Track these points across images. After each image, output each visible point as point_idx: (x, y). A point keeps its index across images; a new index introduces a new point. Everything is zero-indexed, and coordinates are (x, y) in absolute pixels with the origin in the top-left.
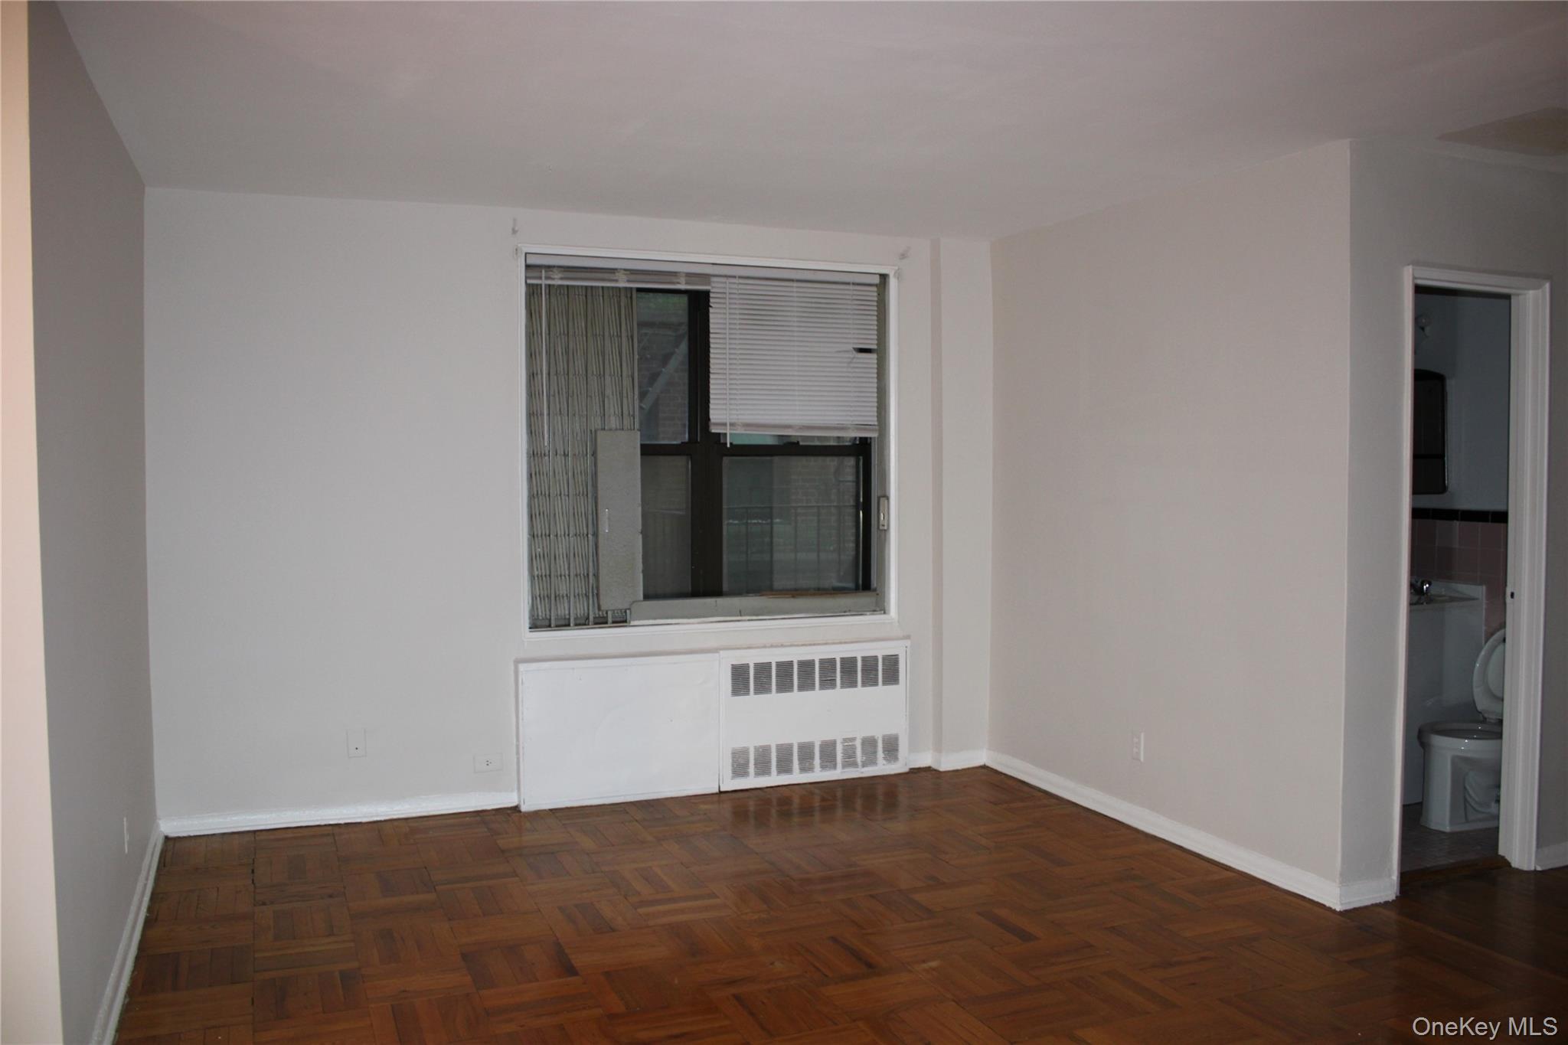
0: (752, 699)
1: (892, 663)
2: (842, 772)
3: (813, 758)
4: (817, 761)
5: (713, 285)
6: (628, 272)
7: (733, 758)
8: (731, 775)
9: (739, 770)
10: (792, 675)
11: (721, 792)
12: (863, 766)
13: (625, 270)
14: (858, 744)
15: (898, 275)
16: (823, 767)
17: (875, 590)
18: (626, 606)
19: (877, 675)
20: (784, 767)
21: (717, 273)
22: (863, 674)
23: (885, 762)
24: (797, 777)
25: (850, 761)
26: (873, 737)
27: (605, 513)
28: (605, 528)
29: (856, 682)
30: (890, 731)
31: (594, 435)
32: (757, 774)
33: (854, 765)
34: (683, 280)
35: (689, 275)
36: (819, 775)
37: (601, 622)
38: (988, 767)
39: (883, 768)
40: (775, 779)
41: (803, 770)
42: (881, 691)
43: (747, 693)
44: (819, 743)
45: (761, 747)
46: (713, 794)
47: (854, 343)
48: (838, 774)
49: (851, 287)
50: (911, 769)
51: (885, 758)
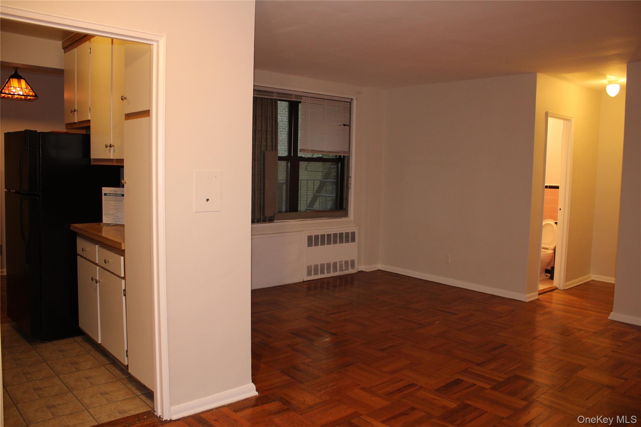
0: (313, 248)
1: (353, 234)
2: (339, 273)
3: (330, 268)
4: (332, 270)
5: (303, 99)
6: (277, 93)
7: (308, 269)
8: (307, 275)
9: (309, 274)
10: (325, 239)
11: (304, 281)
12: (345, 271)
13: (277, 92)
14: (343, 263)
15: (356, 99)
16: (334, 271)
17: (345, 209)
18: (272, 215)
19: (349, 239)
20: (322, 272)
21: (304, 95)
22: (345, 238)
23: (351, 269)
24: (326, 275)
25: (341, 270)
26: (348, 260)
27: (267, 181)
28: (267, 186)
29: (343, 242)
30: (352, 259)
31: (264, 153)
32: (314, 275)
33: (342, 270)
34: (294, 97)
35: (296, 95)
36: (332, 274)
37: (264, 221)
38: (381, 270)
39: (350, 271)
40: (319, 276)
41: (328, 273)
42: (350, 244)
43: (312, 246)
44: (332, 263)
45: (316, 265)
46: (301, 282)
47: (343, 123)
48: (338, 273)
49: (343, 103)
50: (358, 271)
51: (351, 268)
